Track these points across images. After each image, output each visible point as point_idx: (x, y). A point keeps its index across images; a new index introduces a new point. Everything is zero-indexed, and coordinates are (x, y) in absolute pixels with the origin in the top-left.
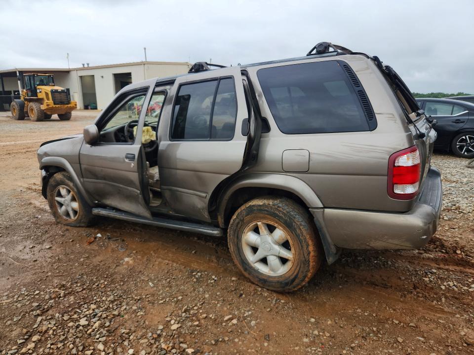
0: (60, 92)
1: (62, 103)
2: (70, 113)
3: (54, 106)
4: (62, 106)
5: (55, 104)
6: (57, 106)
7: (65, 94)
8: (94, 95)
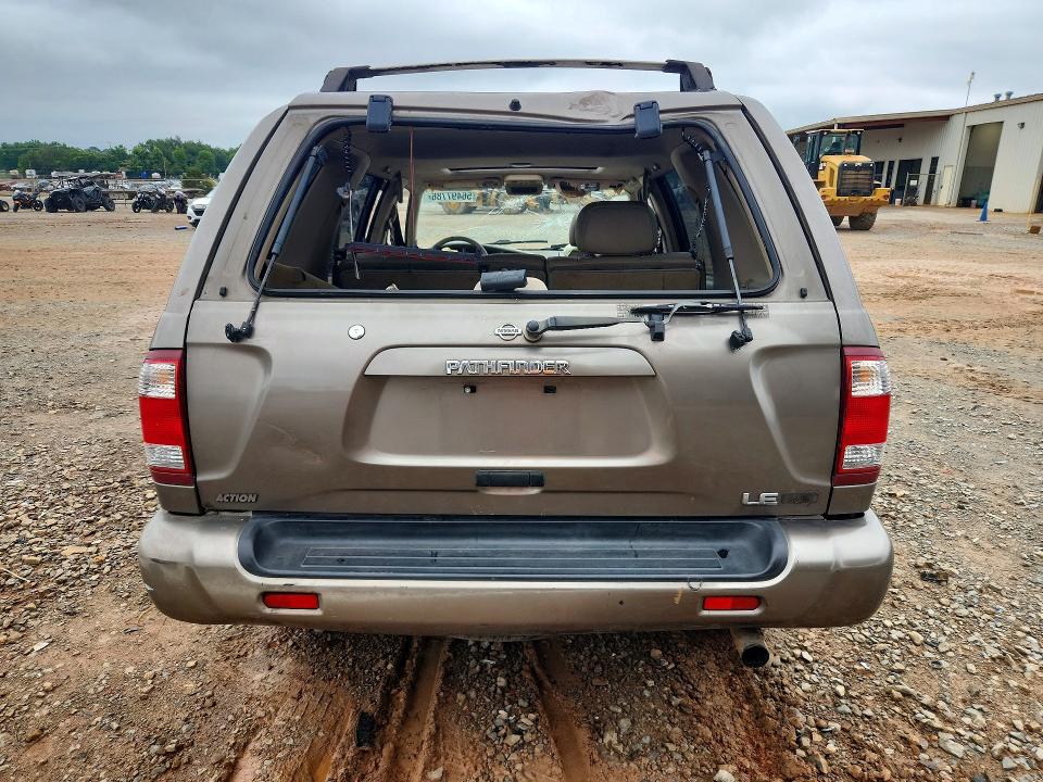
0: (858, 169)
1: (855, 192)
2: (873, 215)
3: (837, 198)
4: (852, 198)
5: (838, 194)
6: (842, 198)
7: (868, 172)
8: (989, 171)
